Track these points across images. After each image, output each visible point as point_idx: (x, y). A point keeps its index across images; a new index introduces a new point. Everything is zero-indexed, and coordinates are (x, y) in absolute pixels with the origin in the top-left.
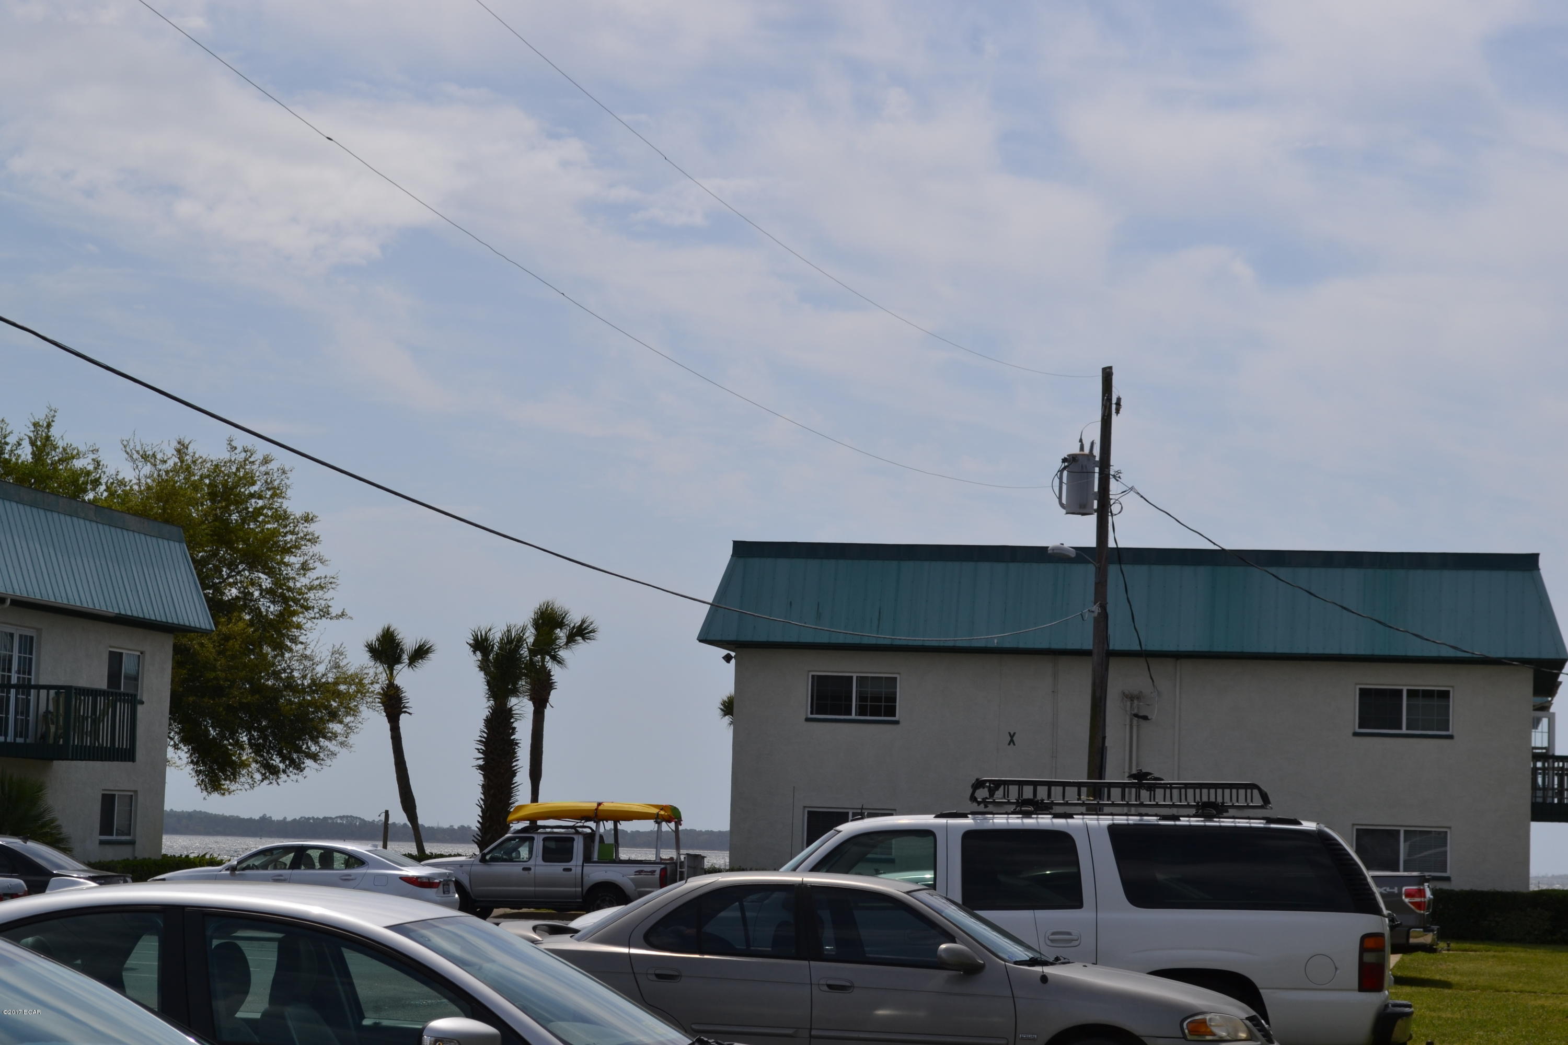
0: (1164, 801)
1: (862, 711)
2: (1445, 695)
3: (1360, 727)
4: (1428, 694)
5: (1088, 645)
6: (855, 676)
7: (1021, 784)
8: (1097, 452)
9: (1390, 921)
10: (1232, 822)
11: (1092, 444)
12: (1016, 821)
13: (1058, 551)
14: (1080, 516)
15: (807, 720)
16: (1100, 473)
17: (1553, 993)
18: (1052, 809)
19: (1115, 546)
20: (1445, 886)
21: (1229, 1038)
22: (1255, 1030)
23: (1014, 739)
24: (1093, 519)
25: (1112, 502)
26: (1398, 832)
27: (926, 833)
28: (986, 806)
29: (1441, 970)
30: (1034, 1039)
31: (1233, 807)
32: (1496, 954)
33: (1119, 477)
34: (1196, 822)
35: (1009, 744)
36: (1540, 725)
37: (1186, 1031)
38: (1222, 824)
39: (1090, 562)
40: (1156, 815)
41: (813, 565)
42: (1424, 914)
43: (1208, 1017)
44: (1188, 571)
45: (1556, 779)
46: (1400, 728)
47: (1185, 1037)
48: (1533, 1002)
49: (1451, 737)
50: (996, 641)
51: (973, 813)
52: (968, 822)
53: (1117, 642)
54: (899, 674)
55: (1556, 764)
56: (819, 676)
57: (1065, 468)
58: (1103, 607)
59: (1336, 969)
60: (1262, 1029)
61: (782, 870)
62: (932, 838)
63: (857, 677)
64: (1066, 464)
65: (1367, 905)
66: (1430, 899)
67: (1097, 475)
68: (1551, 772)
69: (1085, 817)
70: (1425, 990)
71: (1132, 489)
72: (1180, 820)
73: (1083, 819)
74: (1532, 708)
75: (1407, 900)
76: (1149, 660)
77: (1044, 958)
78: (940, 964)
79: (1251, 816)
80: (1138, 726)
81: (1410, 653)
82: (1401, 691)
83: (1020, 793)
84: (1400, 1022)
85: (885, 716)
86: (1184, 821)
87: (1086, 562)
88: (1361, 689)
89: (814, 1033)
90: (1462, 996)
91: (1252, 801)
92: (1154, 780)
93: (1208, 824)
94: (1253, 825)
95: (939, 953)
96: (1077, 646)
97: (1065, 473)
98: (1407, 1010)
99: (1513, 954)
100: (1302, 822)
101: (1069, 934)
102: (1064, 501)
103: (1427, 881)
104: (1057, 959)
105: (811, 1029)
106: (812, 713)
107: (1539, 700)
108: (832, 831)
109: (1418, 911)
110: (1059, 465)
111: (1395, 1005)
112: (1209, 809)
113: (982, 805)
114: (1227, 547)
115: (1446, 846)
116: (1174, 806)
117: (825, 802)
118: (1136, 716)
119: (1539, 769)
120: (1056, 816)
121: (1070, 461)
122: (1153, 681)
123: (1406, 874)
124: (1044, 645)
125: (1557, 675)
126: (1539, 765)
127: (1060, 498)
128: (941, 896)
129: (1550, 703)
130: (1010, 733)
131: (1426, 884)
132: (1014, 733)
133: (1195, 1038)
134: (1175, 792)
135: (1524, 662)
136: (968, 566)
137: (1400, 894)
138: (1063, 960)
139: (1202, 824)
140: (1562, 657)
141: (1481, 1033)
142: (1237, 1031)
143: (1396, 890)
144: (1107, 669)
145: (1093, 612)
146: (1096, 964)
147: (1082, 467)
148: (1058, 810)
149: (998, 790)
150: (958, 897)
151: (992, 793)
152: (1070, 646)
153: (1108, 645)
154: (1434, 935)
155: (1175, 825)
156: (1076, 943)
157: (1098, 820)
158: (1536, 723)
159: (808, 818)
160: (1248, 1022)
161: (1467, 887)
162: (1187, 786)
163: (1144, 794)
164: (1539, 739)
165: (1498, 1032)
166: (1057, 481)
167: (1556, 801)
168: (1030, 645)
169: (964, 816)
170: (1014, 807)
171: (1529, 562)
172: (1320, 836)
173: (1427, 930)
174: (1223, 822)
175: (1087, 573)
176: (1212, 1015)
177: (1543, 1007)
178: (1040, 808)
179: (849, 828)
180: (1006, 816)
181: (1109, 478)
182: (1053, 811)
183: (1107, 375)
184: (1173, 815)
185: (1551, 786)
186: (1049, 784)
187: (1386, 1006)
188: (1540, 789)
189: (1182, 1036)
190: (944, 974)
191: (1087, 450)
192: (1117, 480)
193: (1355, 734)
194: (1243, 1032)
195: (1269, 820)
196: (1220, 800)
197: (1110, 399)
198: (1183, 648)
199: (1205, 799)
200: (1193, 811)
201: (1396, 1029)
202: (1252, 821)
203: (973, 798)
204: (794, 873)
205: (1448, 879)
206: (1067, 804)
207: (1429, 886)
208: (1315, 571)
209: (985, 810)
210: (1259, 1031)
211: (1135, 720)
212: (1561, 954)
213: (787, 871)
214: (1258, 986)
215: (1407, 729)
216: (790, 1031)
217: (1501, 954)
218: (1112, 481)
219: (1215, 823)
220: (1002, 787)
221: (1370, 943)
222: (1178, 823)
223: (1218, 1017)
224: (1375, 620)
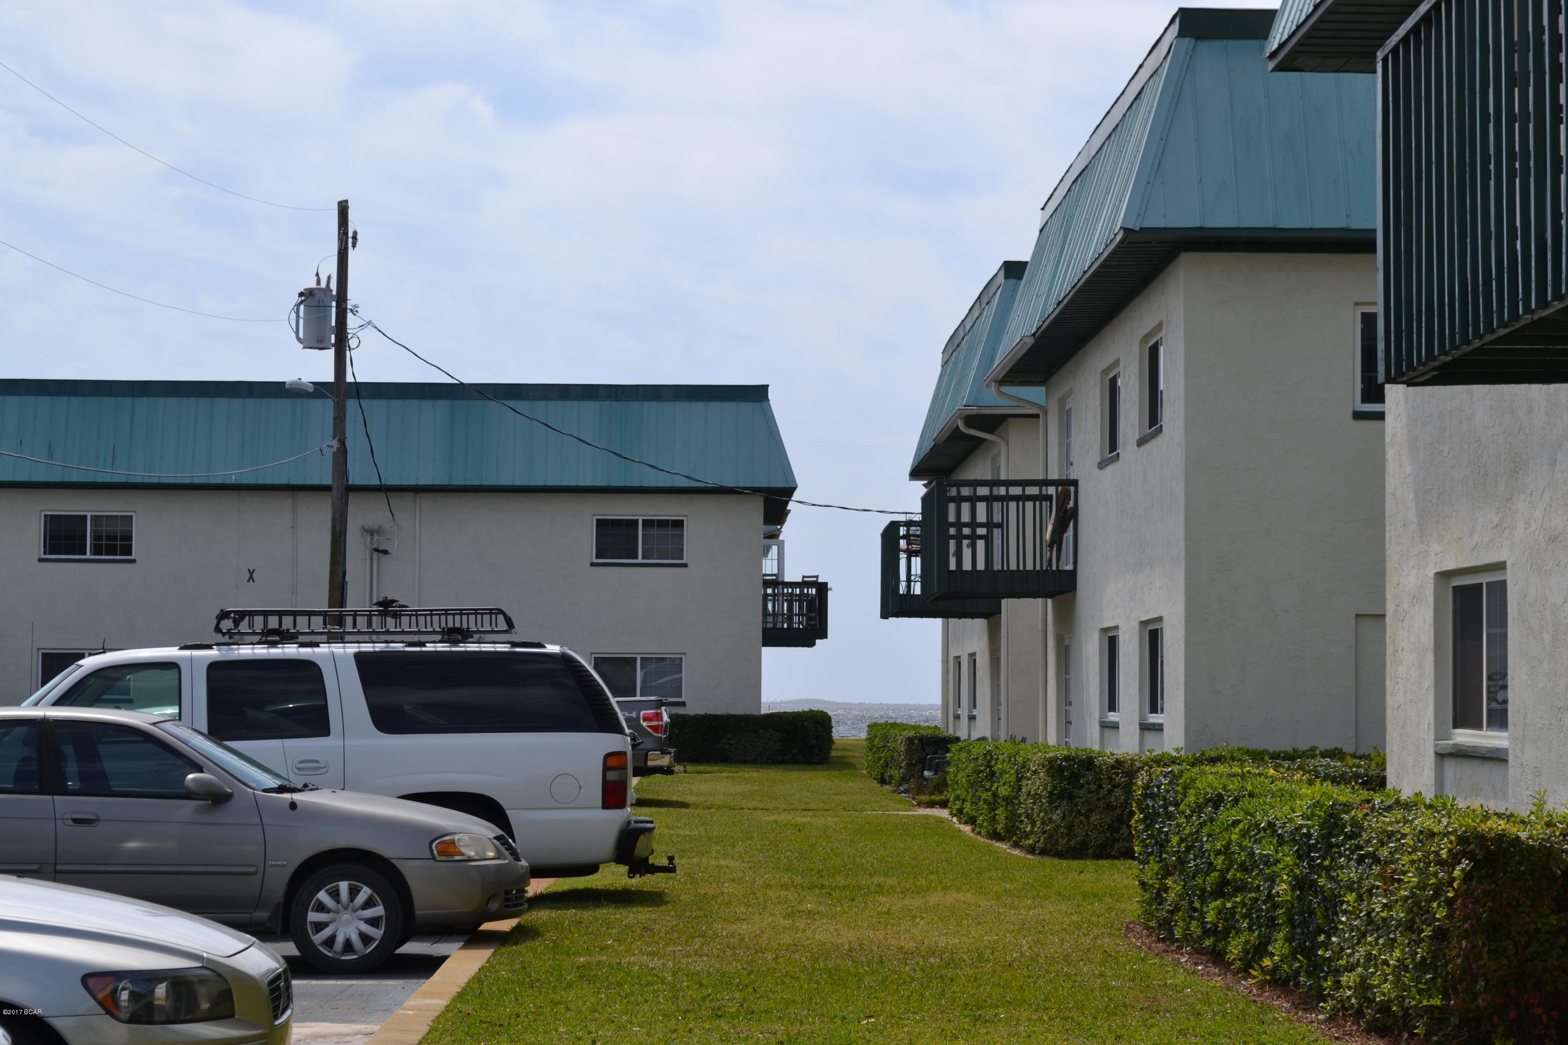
0: (410, 628)
1: (97, 550)
2: (679, 524)
3: (597, 558)
4: (662, 524)
5: (327, 480)
6: (89, 515)
7: (266, 614)
8: (334, 286)
9: (631, 740)
10: (478, 647)
11: (329, 278)
12: (261, 651)
13: (296, 386)
14: (317, 350)
15: (41, 560)
16: (338, 307)
17: (785, 810)
18: (298, 638)
19: (354, 381)
20: (680, 711)
21: (477, 857)
22: (502, 848)
23: (254, 576)
24: (330, 354)
25: (349, 336)
26: (635, 659)
27: (170, 666)
28: (231, 638)
29: (678, 791)
30: (284, 866)
31: (478, 632)
32: (730, 774)
33: (357, 311)
34: (442, 647)
35: (249, 581)
36: (770, 553)
37: (435, 852)
38: (468, 649)
39: (327, 397)
40: (402, 642)
41: (44, 402)
42: (661, 738)
43: (456, 837)
44: (427, 405)
45: (785, 605)
46: (637, 558)
47: (434, 858)
48: (766, 818)
49: (685, 565)
50: (233, 477)
51: (218, 644)
52: (214, 654)
53: (355, 478)
54: (135, 512)
55: (785, 591)
56: (52, 516)
57: (302, 302)
58: (342, 442)
59: (580, 787)
60: (510, 848)
61: (23, 705)
62: (176, 670)
63: (91, 516)
64: (303, 298)
65: (610, 725)
66: (667, 723)
67: (334, 310)
68: (781, 598)
69: (332, 645)
70: (664, 810)
71: (369, 323)
72: (425, 646)
73: (329, 647)
74: (762, 536)
75: (644, 724)
76: (389, 494)
77: (292, 785)
78: (188, 795)
79: (496, 640)
80: (378, 560)
81: (646, 484)
82: (637, 521)
83: (266, 623)
84: (642, 838)
85: (121, 555)
86: (430, 647)
87: (326, 397)
88: (597, 520)
89: (59, 867)
90: (698, 815)
91: (496, 627)
92: (399, 607)
93: (454, 649)
94: (498, 649)
95: (186, 783)
96: (316, 482)
97: (302, 307)
98: (649, 825)
99: (746, 775)
100: (546, 645)
101: (317, 762)
102: (301, 336)
103: (664, 704)
104: (306, 786)
105: (56, 864)
106: (45, 553)
107: (770, 528)
108: (73, 666)
109: (655, 734)
110: (295, 299)
111: (637, 822)
112: (454, 635)
113: (227, 637)
114: (465, 381)
115: (681, 672)
116: (419, 632)
117: (59, 644)
118: (376, 550)
119: (770, 595)
120: (302, 645)
121: (307, 295)
122: (393, 515)
123: (644, 698)
124: (283, 481)
125: (787, 503)
126: (769, 591)
127: (297, 333)
128: (187, 727)
129: (779, 531)
130: (249, 570)
131: (663, 708)
132: (254, 570)
133: (444, 858)
134: (422, 619)
135: (755, 490)
136: (204, 402)
137: (638, 718)
138: (311, 787)
139: (448, 649)
140: (791, 486)
141: (718, 848)
142: (485, 851)
143: (634, 715)
144: (346, 504)
145: (332, 447)
146: (344, 789)
147: (319, 301)
148: (302, 639)
149: (243, 621)
150: (204, 728)
151: (236, 623)
152: (309, 482)
153: (348, 480)
154: (671, 757)
155: (422, 652)
156: (324, 771)
157: (344, 648)
158: (766, 551)
159: (42, 660)
160: (495, 841)
161: (702, 712)
162: (432, 613)
163: (390, 622)
164: (769, 567)
165: (734, 847)
166: (293, 315)
167: (785, 626)
168: (268, 481)
169: (209, 647)
170: (259, 637)
171: (758, 393)
172: (564, 659)
173: (664, 752)
174: (469, 647)
175: (326, 408)
176: (460, 836)
177: (776, 822)
178: (286, 637)
179: (90, 663)
180: (251, 646)
181: (346, 312)
182: (298, 641)
183: (343, 209)
184: (419, 641)
185: (781, 612)
186: (295, 614)
187: (629, 822)
188: (770, 615)
189: (431, 857)
190: (192, 804)
191: (323, 284)
192: (355, 315)
193: (593, 564)
194: (491, 851)
195: (514, 644)
196: (465, 626)
197: (346, 233)
198: (422, 482)
199: (450, 625)
200: (439, 637)
201: (638, 844)
202: (497, 645)
203: (218, 629)
204: (35, 708)
205: (683, 704)
206: (313, 633)
207: (666, 710)
208: (552, 404)
209: (231, 641)
210: (507, 849)
211: (375, 554)
212: (792, 773)
213: (28, 706)
214: (505, 807)
215: (643, 558)
216: (34, 867)
217: (735, 775)
218: (350, 315)
219: (461, 648)
220: (247, 617)
221: (612, 762)
222: (424, 649)
223: (466, 837)
224: (612, 452)
